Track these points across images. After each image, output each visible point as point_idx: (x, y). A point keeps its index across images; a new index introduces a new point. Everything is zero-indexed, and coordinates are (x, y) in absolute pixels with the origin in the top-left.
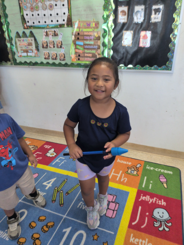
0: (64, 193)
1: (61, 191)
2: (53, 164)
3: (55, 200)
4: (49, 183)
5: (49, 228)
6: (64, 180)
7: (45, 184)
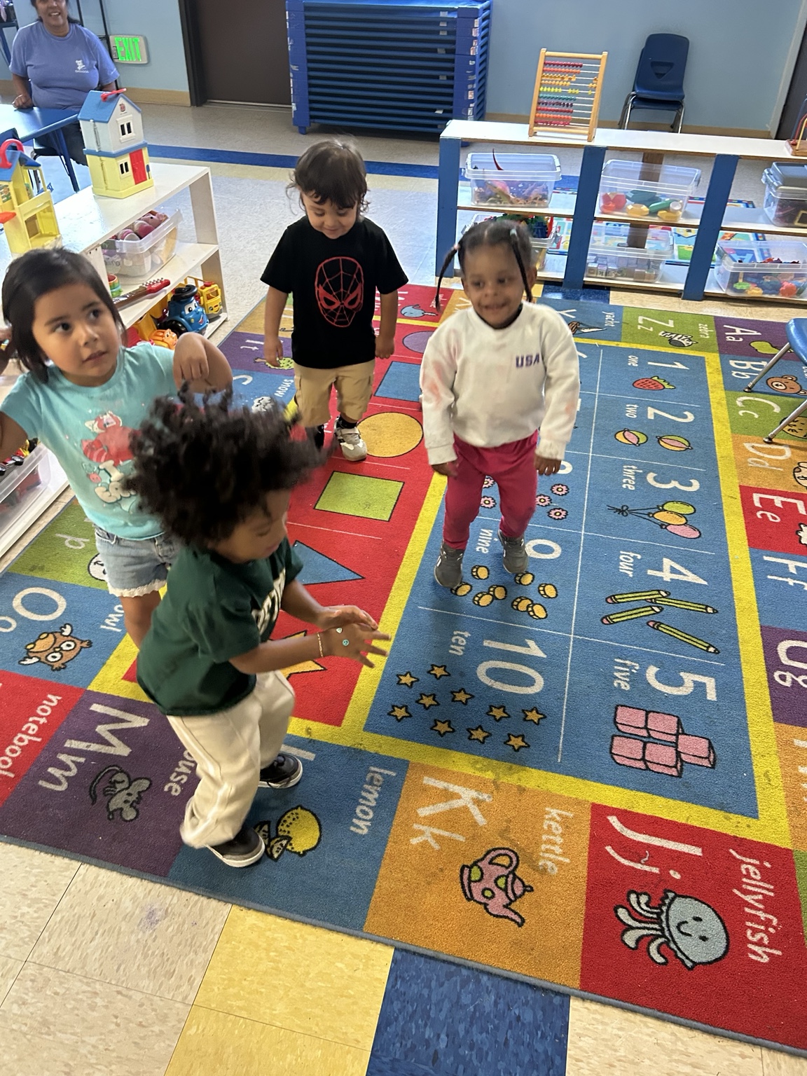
0: (655, 618)
1: (658, 607)
2: (766, 558)
3: (619, 603)
4: (673, 570)
5: (527, 611)
6: (707, 606)
7: (667, 563)
